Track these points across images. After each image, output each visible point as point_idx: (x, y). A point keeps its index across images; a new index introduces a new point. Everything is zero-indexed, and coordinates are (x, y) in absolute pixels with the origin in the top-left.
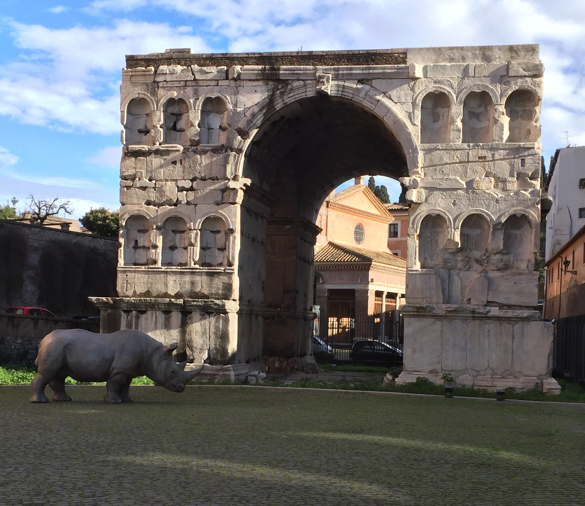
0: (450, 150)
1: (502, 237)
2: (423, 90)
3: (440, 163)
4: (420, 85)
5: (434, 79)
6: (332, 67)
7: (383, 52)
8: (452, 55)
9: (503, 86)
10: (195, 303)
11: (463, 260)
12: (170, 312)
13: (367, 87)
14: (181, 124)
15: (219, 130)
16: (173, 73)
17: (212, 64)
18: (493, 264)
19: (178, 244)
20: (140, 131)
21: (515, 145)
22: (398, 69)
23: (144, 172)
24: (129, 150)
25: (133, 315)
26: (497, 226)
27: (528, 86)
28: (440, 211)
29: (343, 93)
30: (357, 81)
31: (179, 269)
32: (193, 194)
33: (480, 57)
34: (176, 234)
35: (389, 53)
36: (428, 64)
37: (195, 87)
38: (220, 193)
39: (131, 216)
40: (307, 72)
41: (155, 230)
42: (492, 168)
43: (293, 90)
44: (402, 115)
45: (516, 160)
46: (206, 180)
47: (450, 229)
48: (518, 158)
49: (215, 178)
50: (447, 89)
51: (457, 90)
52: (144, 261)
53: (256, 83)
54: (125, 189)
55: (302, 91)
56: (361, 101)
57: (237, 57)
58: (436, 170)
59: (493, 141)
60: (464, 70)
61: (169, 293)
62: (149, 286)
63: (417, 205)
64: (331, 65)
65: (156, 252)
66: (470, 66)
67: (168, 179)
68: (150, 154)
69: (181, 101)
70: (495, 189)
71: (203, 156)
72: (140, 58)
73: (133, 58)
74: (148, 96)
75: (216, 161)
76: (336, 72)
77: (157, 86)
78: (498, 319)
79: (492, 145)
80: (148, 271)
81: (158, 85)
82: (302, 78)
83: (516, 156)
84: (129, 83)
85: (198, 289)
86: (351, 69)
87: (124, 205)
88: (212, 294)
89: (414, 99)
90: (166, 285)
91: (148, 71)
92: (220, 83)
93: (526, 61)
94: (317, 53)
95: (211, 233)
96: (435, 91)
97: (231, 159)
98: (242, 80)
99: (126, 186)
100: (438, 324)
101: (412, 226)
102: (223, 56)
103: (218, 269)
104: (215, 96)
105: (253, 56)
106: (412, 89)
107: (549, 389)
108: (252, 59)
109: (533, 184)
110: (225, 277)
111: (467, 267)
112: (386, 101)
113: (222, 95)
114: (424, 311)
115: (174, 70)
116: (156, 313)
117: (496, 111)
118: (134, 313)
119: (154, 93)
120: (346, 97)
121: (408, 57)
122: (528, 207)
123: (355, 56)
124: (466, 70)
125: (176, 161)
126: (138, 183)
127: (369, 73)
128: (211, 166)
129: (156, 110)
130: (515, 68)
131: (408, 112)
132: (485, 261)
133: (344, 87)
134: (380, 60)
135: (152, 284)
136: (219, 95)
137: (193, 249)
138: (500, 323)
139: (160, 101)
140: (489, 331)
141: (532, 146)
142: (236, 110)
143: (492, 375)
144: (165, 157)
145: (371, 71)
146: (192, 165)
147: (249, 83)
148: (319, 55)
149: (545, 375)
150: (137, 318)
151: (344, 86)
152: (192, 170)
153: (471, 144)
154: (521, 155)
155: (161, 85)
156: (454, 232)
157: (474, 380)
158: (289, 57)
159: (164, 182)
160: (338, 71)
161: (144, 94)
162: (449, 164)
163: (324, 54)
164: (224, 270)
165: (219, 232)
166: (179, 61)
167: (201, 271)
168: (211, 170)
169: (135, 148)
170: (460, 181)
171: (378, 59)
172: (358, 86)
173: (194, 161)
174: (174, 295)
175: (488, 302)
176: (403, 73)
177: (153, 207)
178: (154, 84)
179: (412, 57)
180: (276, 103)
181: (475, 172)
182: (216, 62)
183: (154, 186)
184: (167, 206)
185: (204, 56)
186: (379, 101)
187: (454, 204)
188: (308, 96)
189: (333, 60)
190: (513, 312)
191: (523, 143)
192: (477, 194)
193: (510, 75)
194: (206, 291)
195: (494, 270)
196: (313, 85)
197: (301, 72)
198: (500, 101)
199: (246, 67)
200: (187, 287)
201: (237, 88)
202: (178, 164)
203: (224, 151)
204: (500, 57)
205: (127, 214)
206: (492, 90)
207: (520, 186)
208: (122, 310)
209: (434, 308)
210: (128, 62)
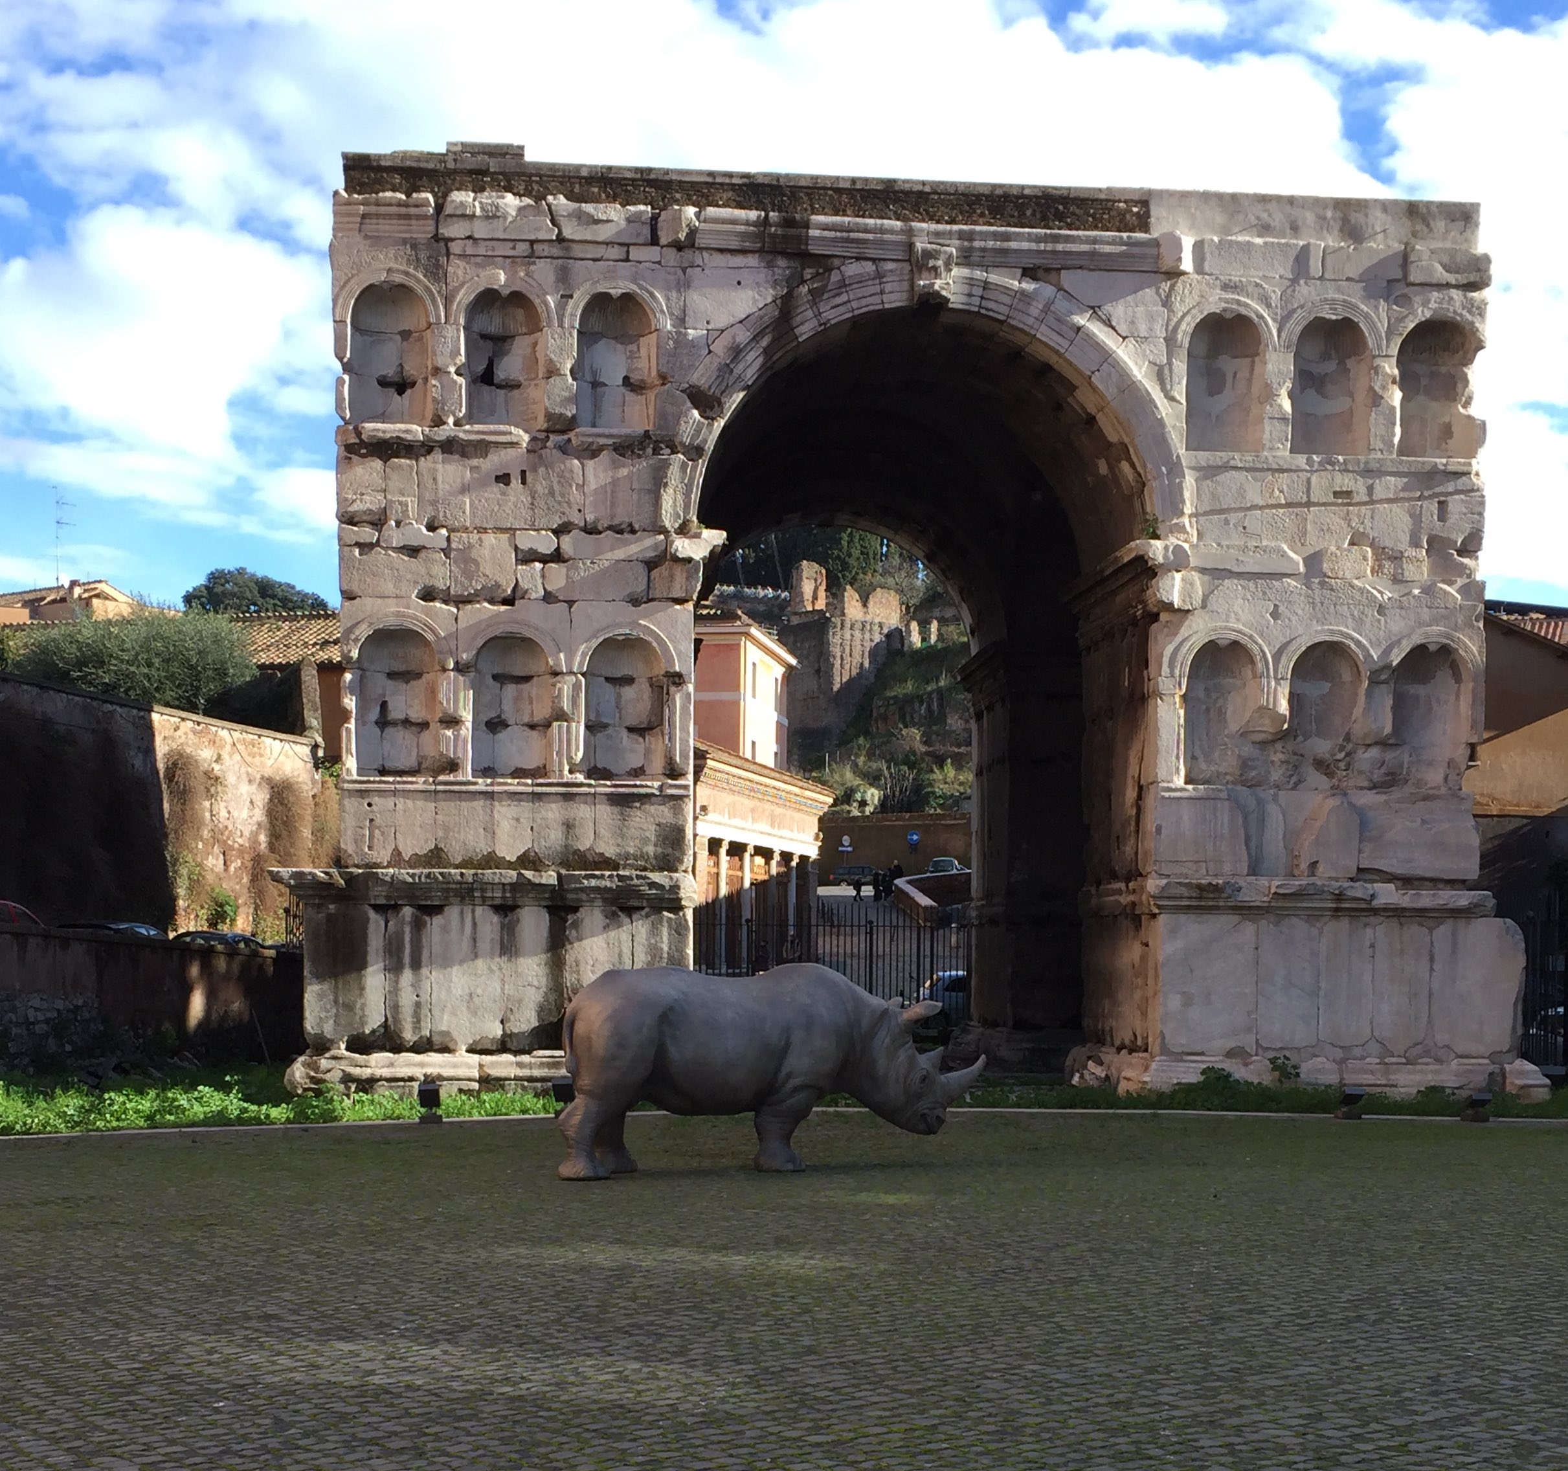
0: (1262, 470)
1: (1389, 702)
2: (1194, 307)
3: (1238, 505)
4: (1186, 291)
5: (1222, 278)
6: (955, 227)
7: (1086, 196)
8: (1265, 216)
9: (1395, 307)
10: (593, 882)
11: (1287, 762)
12: (514, 908)
13: (1049, 290)
14: (510, 367)
15: (623, 389)
16: (495, 217)
17: (608, 197)
18: (1361, 772)
19: (509, 714)
20: (383, 383)
21: (1423, 463)
22: (1130, 243)
23: (412, 503)
24: (364, 437)
25: (403, 917)
26: (1381, 675)
27: (1455, 312)
28: (1239, 632)
29: (984, 303)
30: (1020, 271)
31: (526, 785)
32: (564, 570)
33: (1336, 226)
34: (502, 684)
35: (1102, 200)
36: (1208, 237)
37: (560, 261)
38: (641, 570)
39: (375, 631)
40: (886, 237)
41: (452, 674)
42: (1367, 522)
43: (846, 286)
44: (1140, 372)
45: (1426, 504)
46: (600, 533)
47: (1264, 681)
48: (1431, 497)
49: (623, 526)
50: (1254, 307)
51: (1279, 311)
52: (410, 762)
53: (739, 260)
54: (357, 552)
55: (872, 290)
56: (1032, 327)
57: (680, 182)
58: (1227, 522)
59: (1370, 450)
60: (1297, 258)
61: (500, 854)
62: (440, 833)
63: (1179, 615)
64: (947, 223)
65: (456, 737)
66: (1312, 248)
67: (485, 525)
68: (430, 450)
69: (518, 299)
70: (1375, 578)
71: (590, 464)
72: (389, 164)
73: (366, 164)
74: (418, 279)
75: (630, 477)
76: (966, 243)
77: (444, 251)
78: (1396, 913)
79: (1366, 463)
80: (436, 792)
81: (448, 250)
82: (871, 253)
83: (1426, 494)
84: (358, 238)
85: (585, 842)
86: (1006, 237)
87: (354, 598)
88: (627, 856)
89: (1170, 328)
90: (490, 830)
91: (417, 206)
92: (635, 254)
93: (1448, 245)
94: (907, 186)
95: (608, 685)
96: (1225, 310)
97: (674, 473)
98: (699, 248)
99: (358, 544)
100: (1248, 931)
101: (1168, 670)
102: (639, 176)
103: (642, 786)
104: (620, 291)
105: (727, 181)
106: (1166, 303)
107: (1522, 1087)
108: (724, 191)
109: (1465, 567)
110: (662, 807)
111: (1294, 779)
112: (1097, 329)
113: (641, 288)
114: (1216, 895)
115: (497, 207)
116: (473, 912)
117: (1377, 373)
118: (407, 911)
119: (436, 272)
120: (991, 314)
121: (1152, 213)
122: (1456, 628)
123: (1011, 202)
124: (1302, 258)
125: (508, 475)
126: (395, 536)
127: (1054, 252)
128: (613, 492)
129: (443, 321)
130: (1424, 263)
131: (1155, 364)
132: (1342, 765)
133: (986, 285)
134: (1078, 217)
135: (447, 829)
136: (635, 288)
137: (568, 728)
138: (1401, 924)
139: (454, 296)
140: (1372, 946)
141: (1465, 469)
142: (686, 334)
143: (1382, 1057)
144: (475, 462)
145: (1060, 247)
146: (557, 488)
147: (719, 260)
148: (913, 192)
149: (1507, 1052)
150: (418, 926)
151: (986, 282)
152: (559, 503)
153: (1314, 457)
154: (1437, 490)
155: (455, 248)
156: (1276, 689)
157: (1341, 1072)
158: (830, 192)
159: (475, 536)
160: (971, 240)
161: (407, 274)
162: (1261, 508)
163: (927, 189)
164: (661, 788)
165: (629, 681)
166: (509, 181)
167: (592, 790)
168: (613, 504)
169: (384, 432)
170: (1291, 554)
171: (1074, 214)
172: (1024, 285)
173: (561, 475)
174: (514, 859)
175: (1360, 870)
176: (1144, 257)
177: (444, 606)
178: (435, 245)
179: (1164, 214)
180: (798, 319)
181: (1324, 530)
182: (618, 190)
183: (444, 545)
184: (486, 604)
185: (584, 173)
186: (1079, 329)
187: (1275, 615)
188: (887, 306)
189: (953, 208)
190: (1434, 895)
191: (1444, 461)
192: (1332, 590)
193: (1412, 279)
194: (609, 849)
195: (1362, 788)
196: (901, 274)
197: (870, 236)
198: (1388, 346)
199: (711, 211)
200: (552, 836)
201: (684, 270)
202: (515, 482)
203: (650, 451)
204: (1384, 231)
205: (364, 626)
206: (1367, 316)
207: (1433, 570)
208: (371, 905)
209: (1241, 888)
210: (352, 173)
